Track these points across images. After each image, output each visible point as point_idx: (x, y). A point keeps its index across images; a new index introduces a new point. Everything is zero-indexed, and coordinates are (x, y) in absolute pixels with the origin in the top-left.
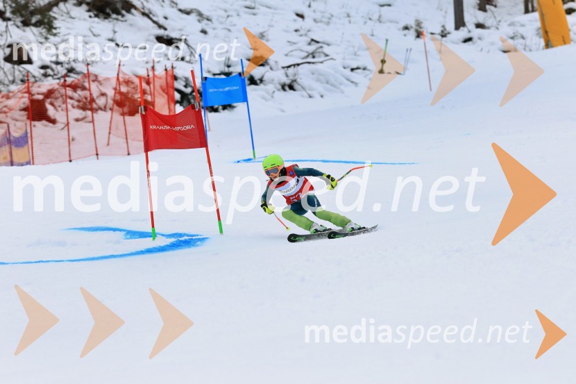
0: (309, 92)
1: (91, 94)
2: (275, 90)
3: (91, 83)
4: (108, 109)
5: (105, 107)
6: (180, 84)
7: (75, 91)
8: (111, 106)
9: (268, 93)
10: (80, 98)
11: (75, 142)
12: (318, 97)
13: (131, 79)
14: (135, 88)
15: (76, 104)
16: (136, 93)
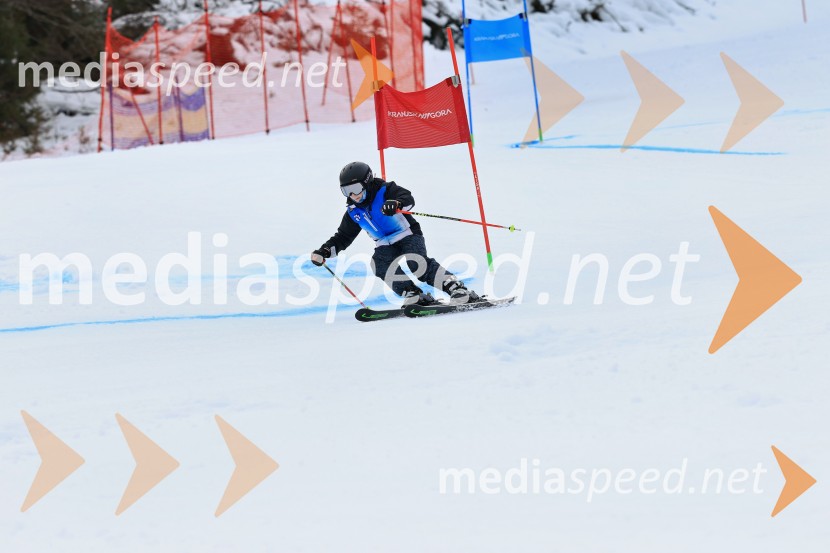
0: (623, 24)
1: (298, 27)
2: (572, 20)
3: (299, 9)
4: (323, 49)
5: (319, 46)
6: (429, 11)
7: (275, 22)
8: (328, 45)
9: (560, 25)
10: (283, 33)
11: (274, 99)
12: (636, 31)
13: (357, 5)
14: (364, 18)
15: (276, 41)
16: (365, 25)
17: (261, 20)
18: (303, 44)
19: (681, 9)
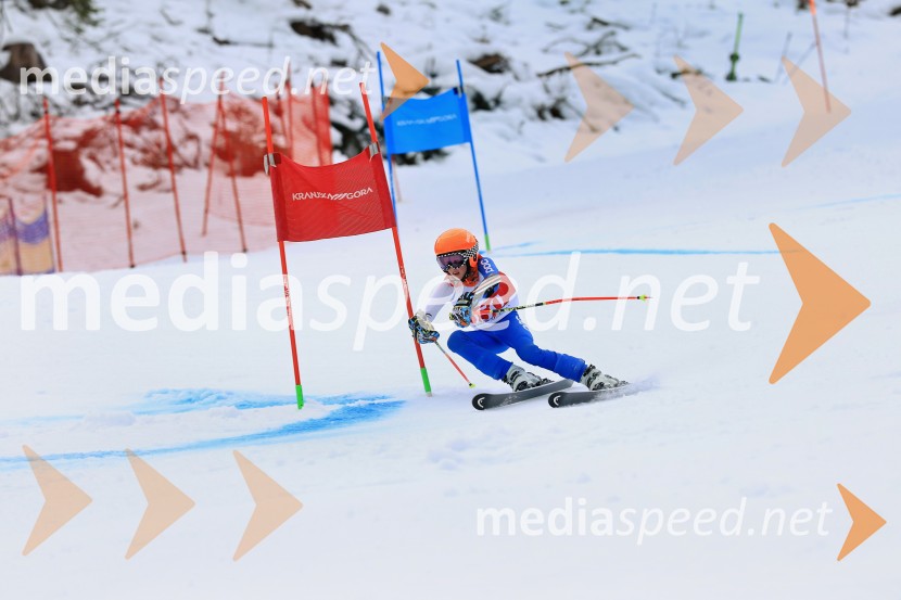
1: (168, 137)
3: (168, 114)
4: (201, 165)
5: (196, 161)
6: (339, 112)
7: (137, 132)
8: (208, 160)
9: (511, 125)
10: (147, 146)
11: (140, 230)
12: (609, 130)
13: (244, 106)
14: (254, 123)
15: (139, 156)
16: (255, 132)
17: (120, 130)
18: (176, 159)
19: (669, 101)
